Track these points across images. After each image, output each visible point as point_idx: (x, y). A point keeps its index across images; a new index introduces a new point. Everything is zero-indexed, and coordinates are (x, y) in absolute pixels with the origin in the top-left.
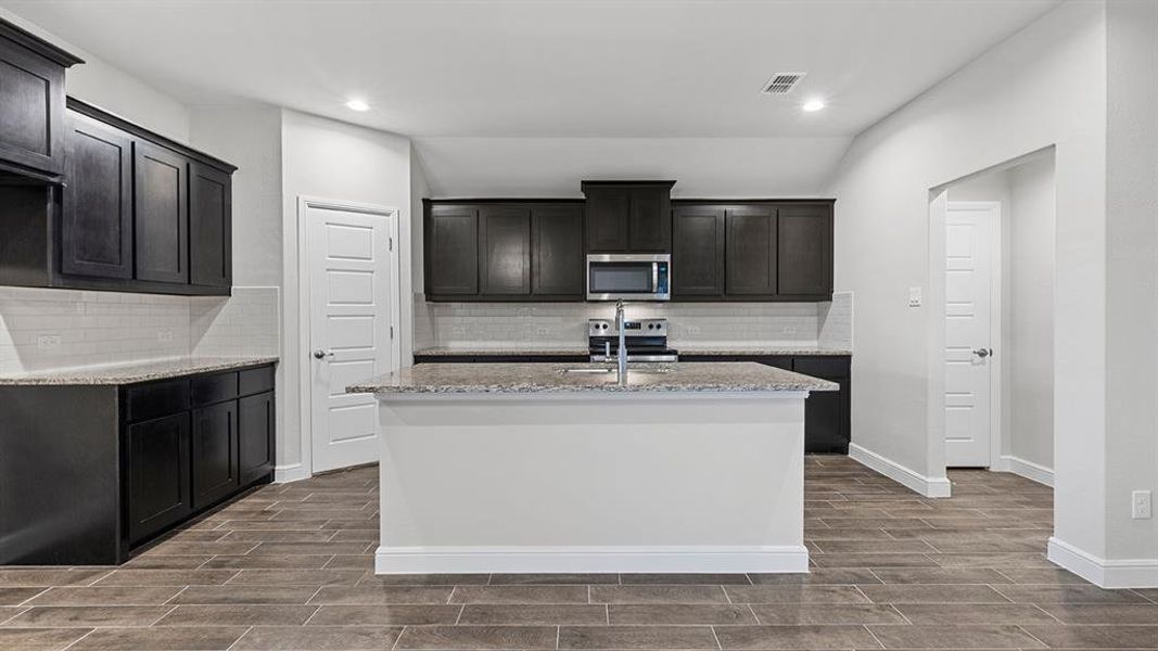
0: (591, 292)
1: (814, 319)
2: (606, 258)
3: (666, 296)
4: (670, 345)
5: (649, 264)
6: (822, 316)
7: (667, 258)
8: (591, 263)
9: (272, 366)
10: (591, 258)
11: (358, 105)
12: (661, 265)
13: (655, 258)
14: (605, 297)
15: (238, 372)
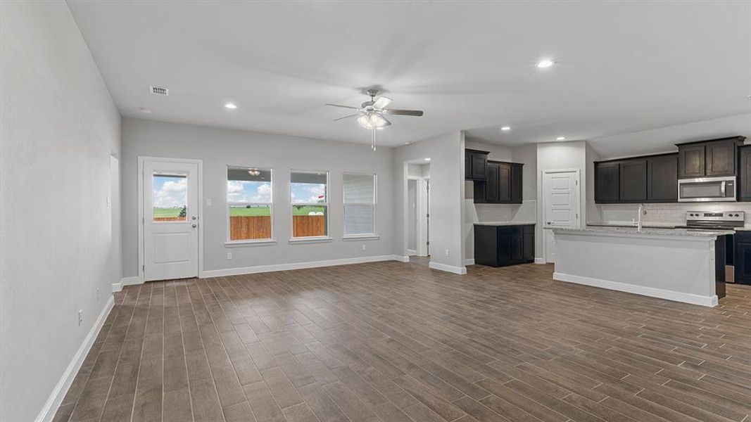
0: (680, 198)
3: (734, 199)
5: (719, 182)
8: (681, 184)
9: (533, 226)
10: (680, 181)
11: (561, 139)
15: (523, 226)
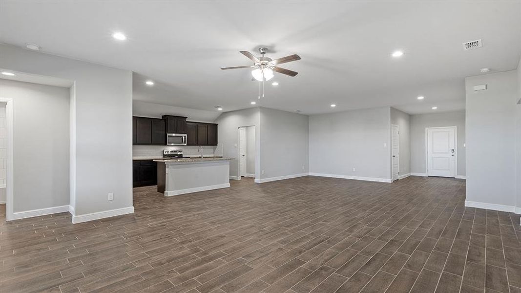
0: (168, 143)
1: (213, 150)
2: (174, 135)
3: (185, 144)
4: (183, 156)
5: (182, 137)
6: (215, 149)
7: (186, 135)
10: (168, 135)
12: (185, 137)
13: (183, 135)
14: (172, 144)
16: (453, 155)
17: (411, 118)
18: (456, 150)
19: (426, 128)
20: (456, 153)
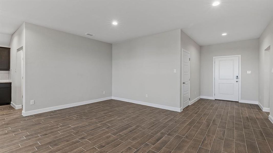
16: (237, 82)
17: (201, 48)
18: (240, 77)
19: (214, 57)
20: (240, 80)
